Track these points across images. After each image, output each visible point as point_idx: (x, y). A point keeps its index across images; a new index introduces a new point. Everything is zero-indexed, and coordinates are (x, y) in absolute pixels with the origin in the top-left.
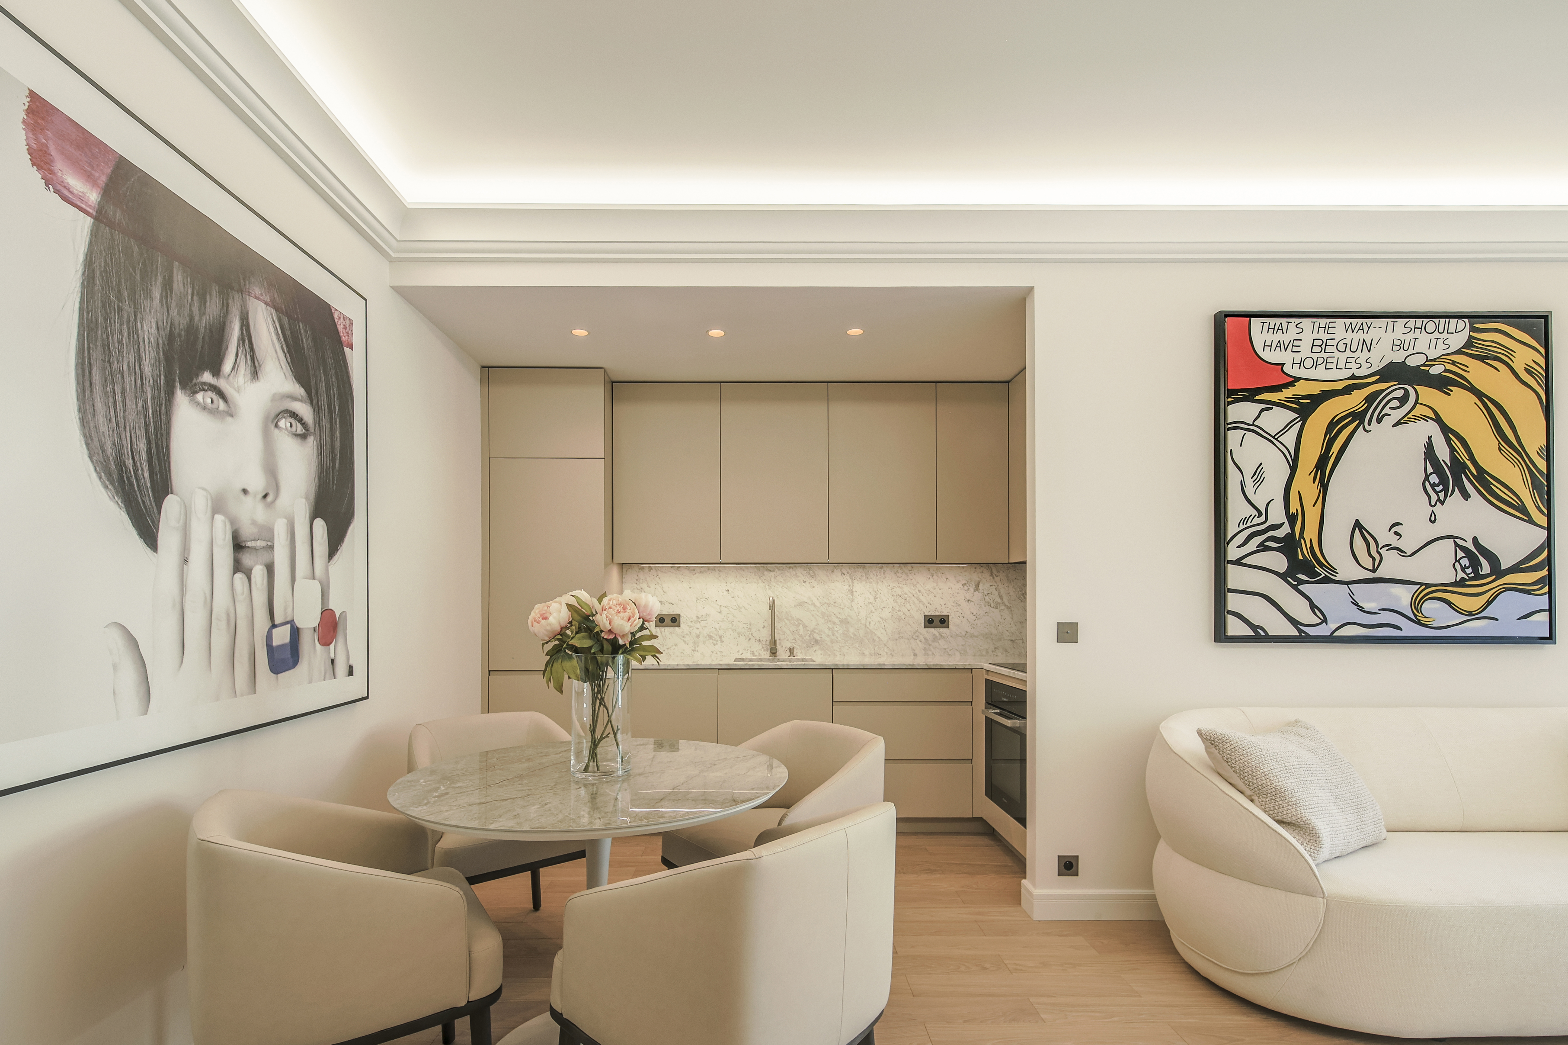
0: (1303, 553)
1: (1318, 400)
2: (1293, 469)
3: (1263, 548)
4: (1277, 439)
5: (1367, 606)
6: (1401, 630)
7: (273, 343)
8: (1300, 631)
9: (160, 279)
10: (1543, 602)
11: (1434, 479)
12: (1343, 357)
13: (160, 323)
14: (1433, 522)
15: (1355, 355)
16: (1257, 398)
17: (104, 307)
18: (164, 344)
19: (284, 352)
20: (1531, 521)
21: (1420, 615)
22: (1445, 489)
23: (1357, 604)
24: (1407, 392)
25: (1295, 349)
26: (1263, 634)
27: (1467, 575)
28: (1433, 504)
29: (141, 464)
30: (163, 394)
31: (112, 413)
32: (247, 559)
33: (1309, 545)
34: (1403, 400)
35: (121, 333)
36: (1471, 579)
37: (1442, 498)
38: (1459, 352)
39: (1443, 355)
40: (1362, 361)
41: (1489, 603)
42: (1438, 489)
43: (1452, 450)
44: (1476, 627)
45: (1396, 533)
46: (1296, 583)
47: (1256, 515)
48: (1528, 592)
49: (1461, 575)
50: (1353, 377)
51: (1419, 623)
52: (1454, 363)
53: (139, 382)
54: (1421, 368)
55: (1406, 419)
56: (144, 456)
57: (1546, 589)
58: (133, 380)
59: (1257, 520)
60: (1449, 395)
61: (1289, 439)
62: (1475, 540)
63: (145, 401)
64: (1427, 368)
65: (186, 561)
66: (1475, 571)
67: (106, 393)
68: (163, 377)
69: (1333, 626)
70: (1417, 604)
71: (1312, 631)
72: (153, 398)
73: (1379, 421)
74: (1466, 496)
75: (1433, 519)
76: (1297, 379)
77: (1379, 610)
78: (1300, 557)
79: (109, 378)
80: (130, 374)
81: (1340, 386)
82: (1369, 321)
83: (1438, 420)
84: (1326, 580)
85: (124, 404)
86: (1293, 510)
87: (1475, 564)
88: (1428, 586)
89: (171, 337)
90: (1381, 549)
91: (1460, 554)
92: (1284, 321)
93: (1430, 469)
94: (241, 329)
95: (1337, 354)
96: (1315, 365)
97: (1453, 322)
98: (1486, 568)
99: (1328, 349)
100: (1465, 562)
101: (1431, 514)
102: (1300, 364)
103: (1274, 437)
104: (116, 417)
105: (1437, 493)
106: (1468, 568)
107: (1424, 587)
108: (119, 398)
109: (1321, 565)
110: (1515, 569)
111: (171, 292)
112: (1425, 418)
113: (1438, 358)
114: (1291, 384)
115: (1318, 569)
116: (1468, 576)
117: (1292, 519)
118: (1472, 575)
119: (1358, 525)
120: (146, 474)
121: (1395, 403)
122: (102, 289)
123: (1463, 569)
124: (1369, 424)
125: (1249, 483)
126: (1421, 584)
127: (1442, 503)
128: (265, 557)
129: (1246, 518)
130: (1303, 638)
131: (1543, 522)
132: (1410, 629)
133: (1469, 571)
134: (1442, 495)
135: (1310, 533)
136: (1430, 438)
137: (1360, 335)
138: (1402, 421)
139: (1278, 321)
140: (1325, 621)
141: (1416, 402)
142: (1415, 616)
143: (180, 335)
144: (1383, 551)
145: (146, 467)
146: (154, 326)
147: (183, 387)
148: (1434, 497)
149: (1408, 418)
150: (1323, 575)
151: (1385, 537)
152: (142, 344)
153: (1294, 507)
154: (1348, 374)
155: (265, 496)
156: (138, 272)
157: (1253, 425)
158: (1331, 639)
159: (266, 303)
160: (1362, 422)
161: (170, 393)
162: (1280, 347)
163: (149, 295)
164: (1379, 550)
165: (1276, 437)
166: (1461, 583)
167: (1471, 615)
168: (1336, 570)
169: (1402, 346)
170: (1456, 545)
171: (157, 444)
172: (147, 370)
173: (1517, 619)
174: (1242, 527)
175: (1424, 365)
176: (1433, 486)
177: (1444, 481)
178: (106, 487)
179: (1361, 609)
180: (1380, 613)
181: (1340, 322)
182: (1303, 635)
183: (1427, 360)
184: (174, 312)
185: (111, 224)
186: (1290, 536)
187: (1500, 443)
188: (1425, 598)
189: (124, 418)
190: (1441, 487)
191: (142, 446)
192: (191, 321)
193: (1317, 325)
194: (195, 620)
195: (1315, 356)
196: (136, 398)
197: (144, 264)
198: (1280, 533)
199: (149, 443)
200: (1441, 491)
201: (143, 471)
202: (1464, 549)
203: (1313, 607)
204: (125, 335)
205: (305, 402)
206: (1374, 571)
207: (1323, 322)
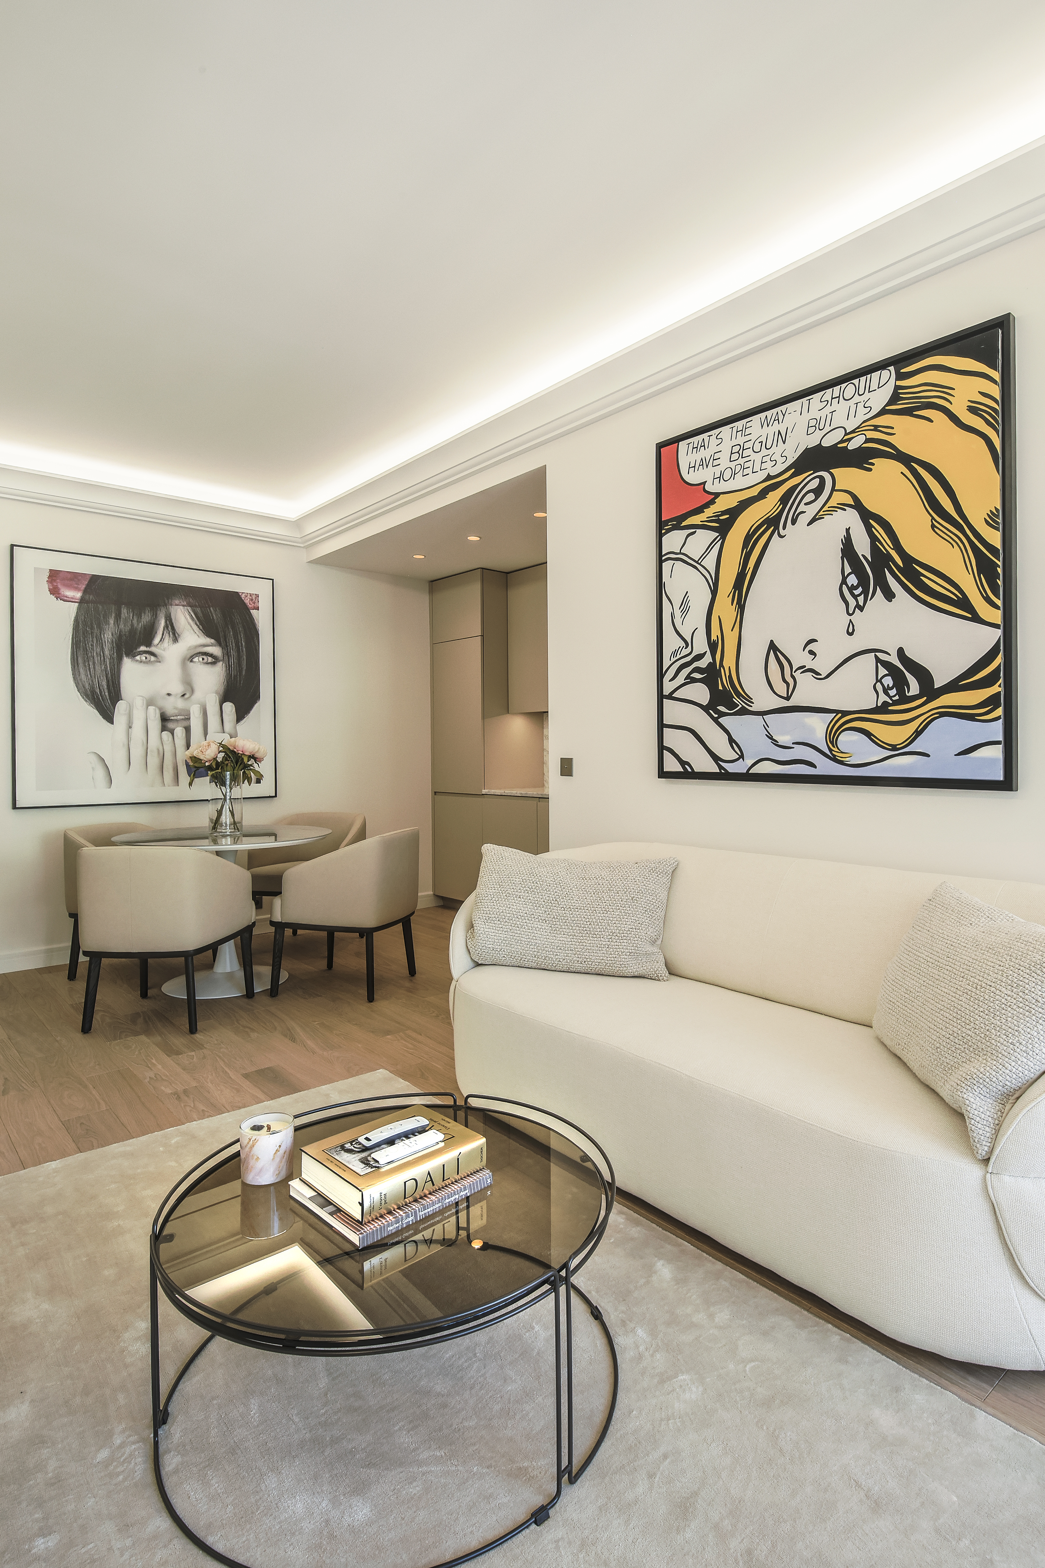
0: (723, 683)
1: (734, 513)
2: (714, 592)
3: (690, 680)
4: (700, 564)
5: (782, 739)
6: (815, 767)
7: (189, 623)
8: (720, 767)
9: (113, 615)
10: (996, 731)
11: (852, 580)
12: (757, 458)
13: (114, 632)
14: (851, 634)
15: (770, 452)
16: (684, 524)
17: (84, 633)
18: (116, 640)
19: (197, 625)
20: (976, 618)
21: (836, 749)
22: (865, 592)
23: (771, 738)
24: (822, 479)
25: (716, 462)
26: (690, 770)
27: (890, 697)
28: (851, 612)
29: (104, 690)
30: (115, 660)
31: (88, 673)
32: (170, 725)
33: (727, 675)
34: (818, 492)
35: (93, 642)
36: (895, 703)
37: (861, 603)
38: (883, 412)
39: (864, 422)
40: (776, 457)
41: (918, 733)
42: (856, 592)
43: (873, 539)
44: (902, 766)
45: (811, 652)
46: (717, 716)
47: (683, 647)
48: (971, 718)
49: (883, 698)
50: (769, 477)
51: (834, 759)
52: (876, 428)
53: (102, 658)
54: (838, 446)
55: (821, 513)
56: (105, 687)
57: (999, 712)
58: (99, 658)
59: (685, 652)
60: (870, 470)
61: (710, 562)
62: (901, 651)
63: (106, 665)
64: (844, 445)
65: (130, 727)
66: (901, 692)
67: (85, 666)
68: (115, 654)
69: (749, 762)
70: (832, 737)
71: (730, 768)
72: (110, 663)
73: (794, 522)
74: (889, 595)
75: (851, 631)
76: (717, 495)
77: (793, 743)
78: (720, 688)
79: (86, 660)
80: (97, 657)
81: (755, 492)
82: (783, 408)
83: (858, 506)
84: (744, 712)
85: (94, 668)
86: (714, 637)
87: (900, 683)
88: (845, 713)
89: (120, 636)
90: (794, 672)
91: (883, 671)
92: (705, 436)
93: (848, 570)
94: (166, 622)
95: (754, 456)
96: (734, 474)
97: (875, 375)
98: (914, 688)
99: (746, 453)
100: (888, 681)
101: (849, 624)
102: (720, 477)
103: (697, 562)
104: (90, 674)
105: (855, 597)
106: (891, 689)
107: (840, 715)
108: (92, 666)
109: (739, 695)
110: (953, 686)
111: (120, 619)
112: (843, 506)
113: (858, 428)
114: (712, 502)
115: (736, 700)
116: (892, 700)
117: (713, 646)
118: (897, 697)
119: (773, 647)
120: (107, 694)
121: (811, 497)
122: (83, 627)
123: (886, 691)
124: (784, 528)
125: (678, 613)
126: (837, 712)
127: (861, 609)
128: (185, 723)
129: (676, 650)
130: (724, 776)
131: (996, 616)
132: (826, 767)
133: (893, 692)
134: (861, 599)
135: (729, 662)
136: (848, 530)
137: (776, 427)
138: (817, 517)
139: (700, 438)
140: (742, 756)
141: (833, 489)
142: (831, 750)
143: (125, 635)
144: (797, 675)
145: (106, 691)
146: (110, 634)
147: (128, 655)
148: (852, 603)
149: (823, 512)
150: (740, 706)
151: (800, 658)
152: (104, 643)
153: (715, 633)
154: (763, 475)
155: (183, 695)
156: (102, 616)
157: (680, 553)
158: (748, 777)
159: (183, 606)
160: (777, 528)
161: (120, 660)
162: (703, 465)
163: (108, 623)
164: (793, 673)
165: (699, 562)
166: (883, 709)
167: (895, 749)
168: (752, 699)
169: (817, 426)
170: (878, 660)
171: (113, 682)
172: (107, 652)
173: (955, 755)
174: (673, 660)
175: (842, 441)
176: (851, 589)
177: (863, 581)
178: (86, 701)
179: (775, 742)
180: (794, 748)
181: (756, 419)
182: (723, 771)
183: (846, 434)
184: (122, 626)
185: (88, 602)
186: (712, 665)
187: (933, 518)
188: (842, 729)
189: (94, 674)
190: (860, 589)
191: (104, 683)
192: (132, 627)
193: (735, 430)
194: (137, 752)
195: (733, 465)
196: (101, 665)
197: (105, 612)
198: (703, 663)
199: (108, 681)
200: (859, 595)
201: (105, 693)
202: (887, 665)
203: (731, 741)
204: (95, 642)
205: (215, 646)
206: (788, 698)
207: (739, 424)
